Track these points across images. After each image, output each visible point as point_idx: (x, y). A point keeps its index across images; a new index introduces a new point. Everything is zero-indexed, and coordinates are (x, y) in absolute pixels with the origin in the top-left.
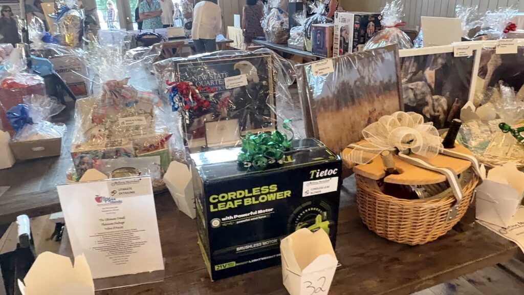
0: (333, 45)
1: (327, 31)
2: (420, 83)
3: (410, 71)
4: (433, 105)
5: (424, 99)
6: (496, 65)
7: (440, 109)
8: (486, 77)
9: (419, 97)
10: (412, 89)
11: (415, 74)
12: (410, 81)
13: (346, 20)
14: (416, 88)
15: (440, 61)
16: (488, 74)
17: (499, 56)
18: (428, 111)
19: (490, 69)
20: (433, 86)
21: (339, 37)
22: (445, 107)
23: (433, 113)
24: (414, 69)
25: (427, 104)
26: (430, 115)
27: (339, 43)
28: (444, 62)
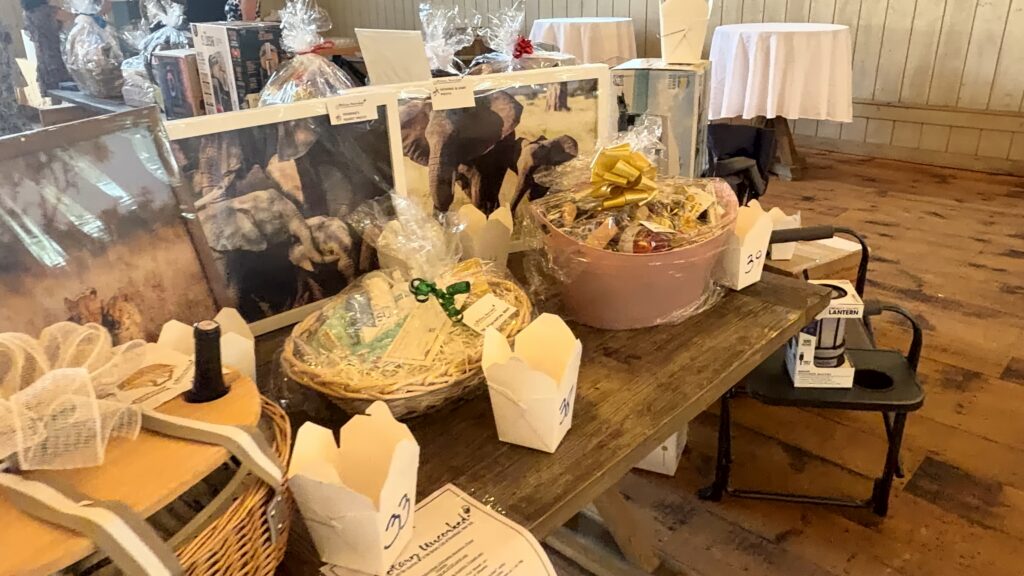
0: (202, 96)
1: (183, 67)
2: (263, 195)
3: (223, 171)
4: (314, 240)
5: (283, 228)
6: (442, 132)
7: (334, 246)
8: (430, 162)
9: (269, 228)
10: (245, 212)
11: (240, 174)
12: (232, 192)
13: (213, 41)
14: (256, 208)
15: (301, 137)
16: (431, 156)
17: (444, 114)
18: (304, 256)
19: (434, 143)
20: (300, 197)
21: (210, 80)
22: (347, 240)
23: (317, 258)
24: (235, 164)
25: (297, 240)
26: (314, 264)
27: (212, 91)
28: (312, 138)
